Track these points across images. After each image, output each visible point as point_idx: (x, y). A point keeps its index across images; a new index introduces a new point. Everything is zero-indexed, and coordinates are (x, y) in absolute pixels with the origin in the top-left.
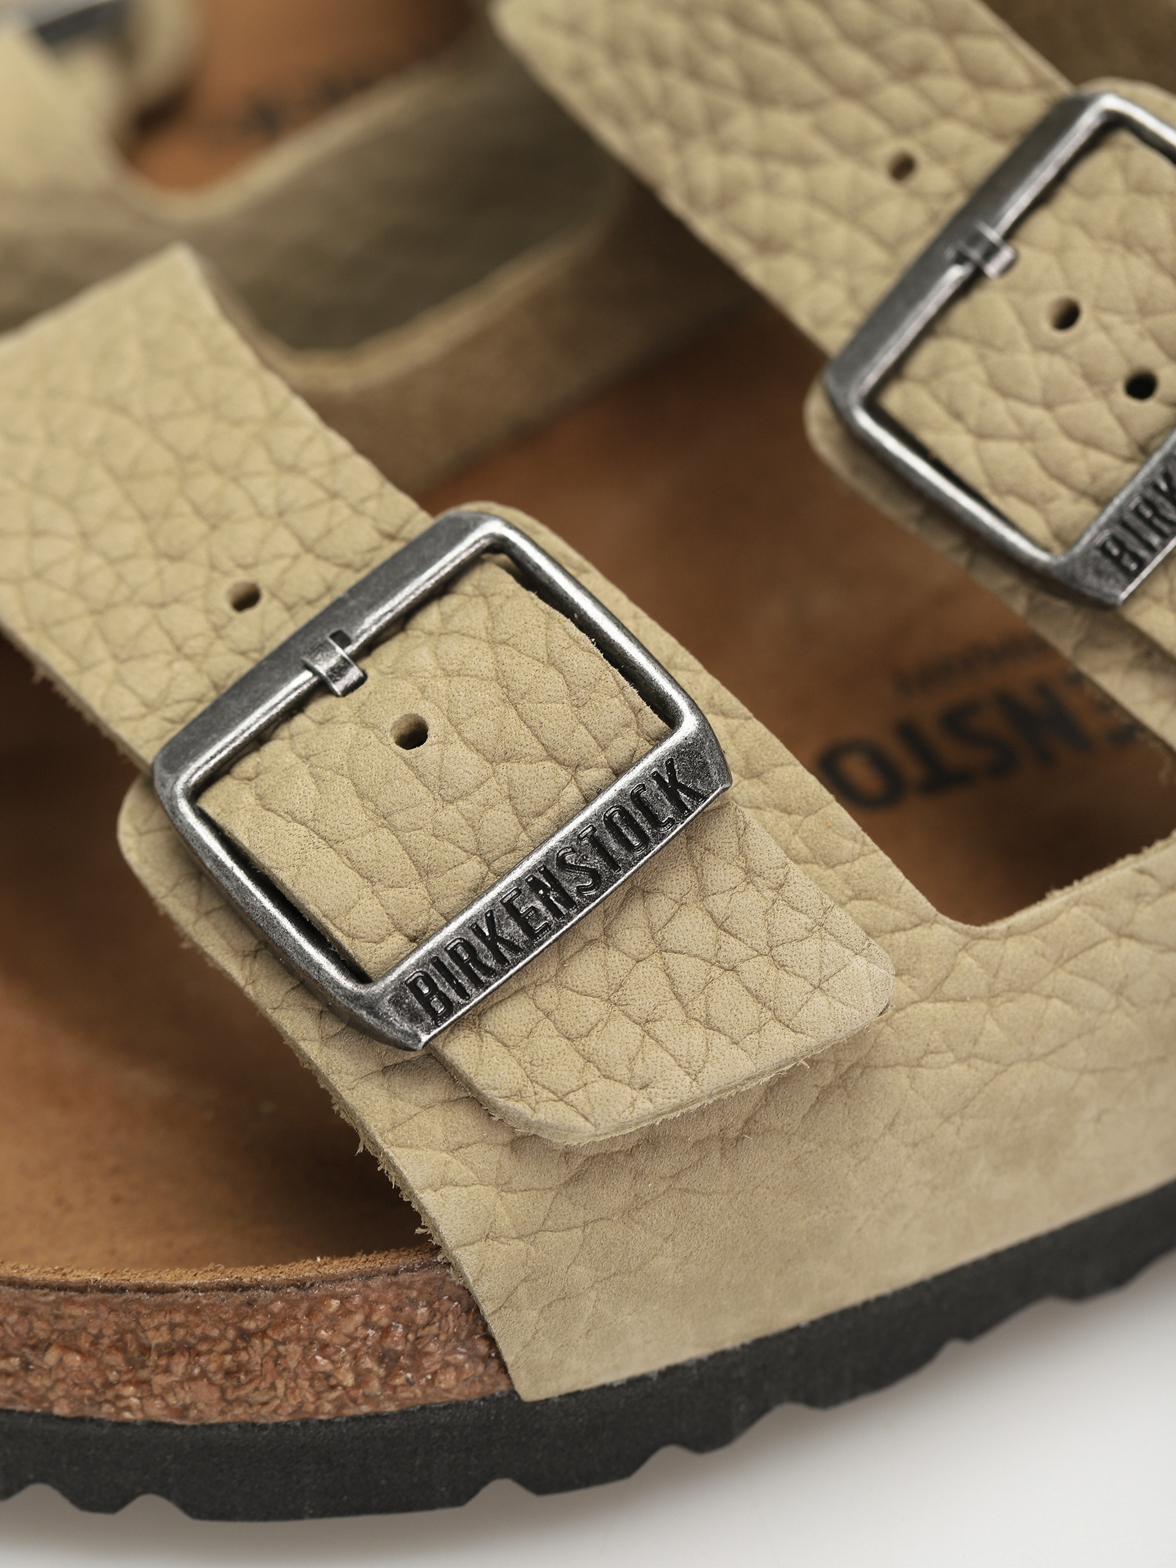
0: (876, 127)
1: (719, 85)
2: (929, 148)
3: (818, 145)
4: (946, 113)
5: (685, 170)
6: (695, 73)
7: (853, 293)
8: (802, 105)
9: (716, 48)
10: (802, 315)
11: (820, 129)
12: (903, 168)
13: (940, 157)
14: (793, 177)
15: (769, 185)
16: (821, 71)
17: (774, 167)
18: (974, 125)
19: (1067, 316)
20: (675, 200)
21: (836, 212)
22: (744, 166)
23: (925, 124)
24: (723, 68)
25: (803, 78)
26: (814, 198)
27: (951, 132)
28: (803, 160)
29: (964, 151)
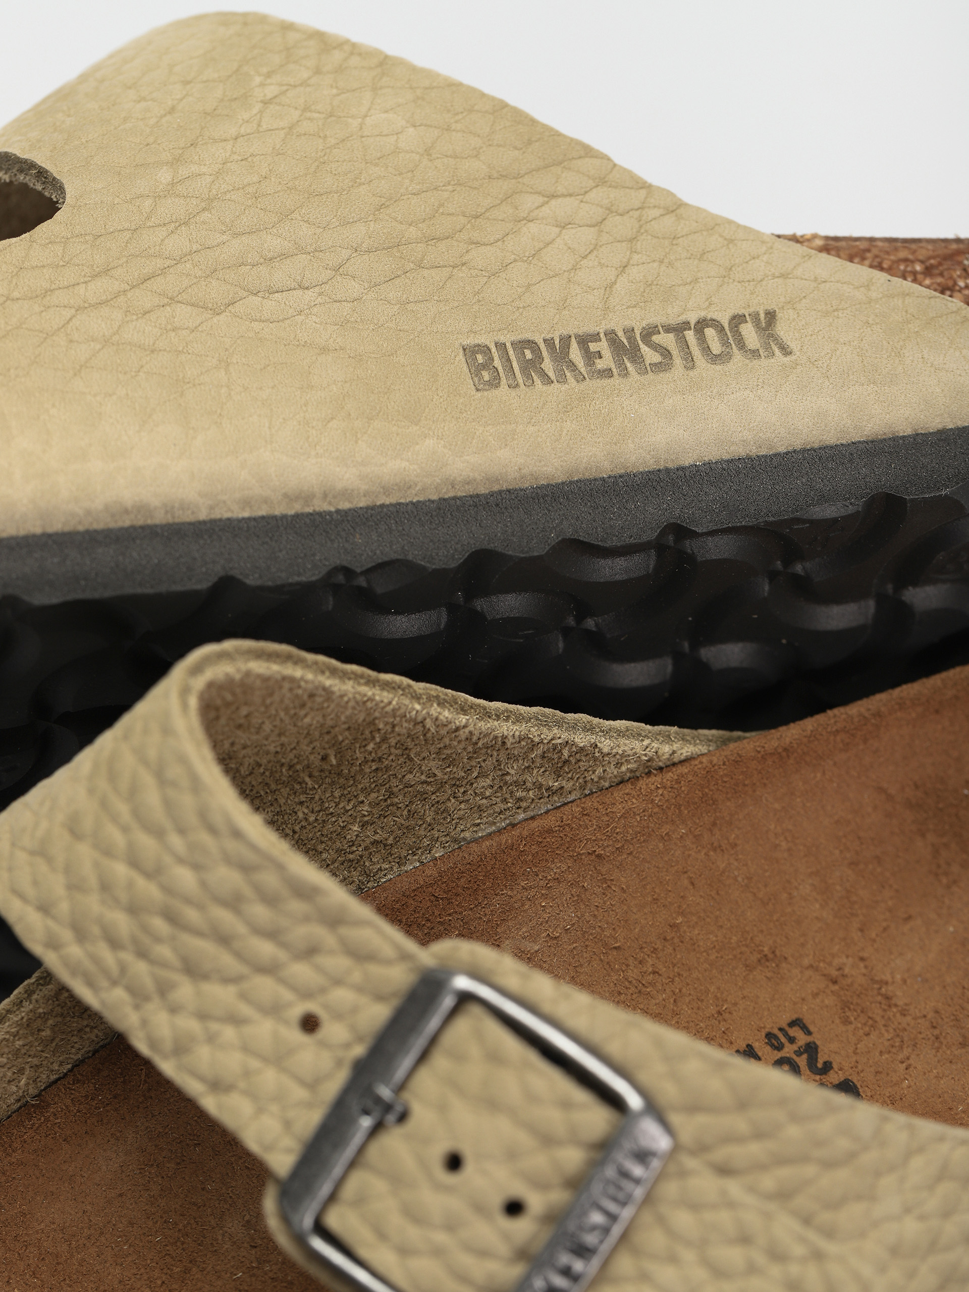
0: (287, 995)
1: (164, 964)
2: (326, 1007)
3: (245, 1010)
4: (338, 982)
5: (144, 1023)
6: (142, 954)
7: (287, 1124)
8: (228, 980)
9: (158, 939)
10: (252, 1141)
11: (243, 996)
12: (310, 1024)
13: (338, 1016)
14: (229, 1033)
15: (211, 1039)
16: (239, 955)
17: (214, 1026)
18: (359, 989)
19: (454, 1162)
20: (142, 1046)
21: (265, 1060)
22: (189, 1024)
23: (323, 990)
24: (164, 951)
25: (227, 961)
26: (246, 1049)
27: (342, 996)
28: (235, 1020)
29: (355, 1010)
